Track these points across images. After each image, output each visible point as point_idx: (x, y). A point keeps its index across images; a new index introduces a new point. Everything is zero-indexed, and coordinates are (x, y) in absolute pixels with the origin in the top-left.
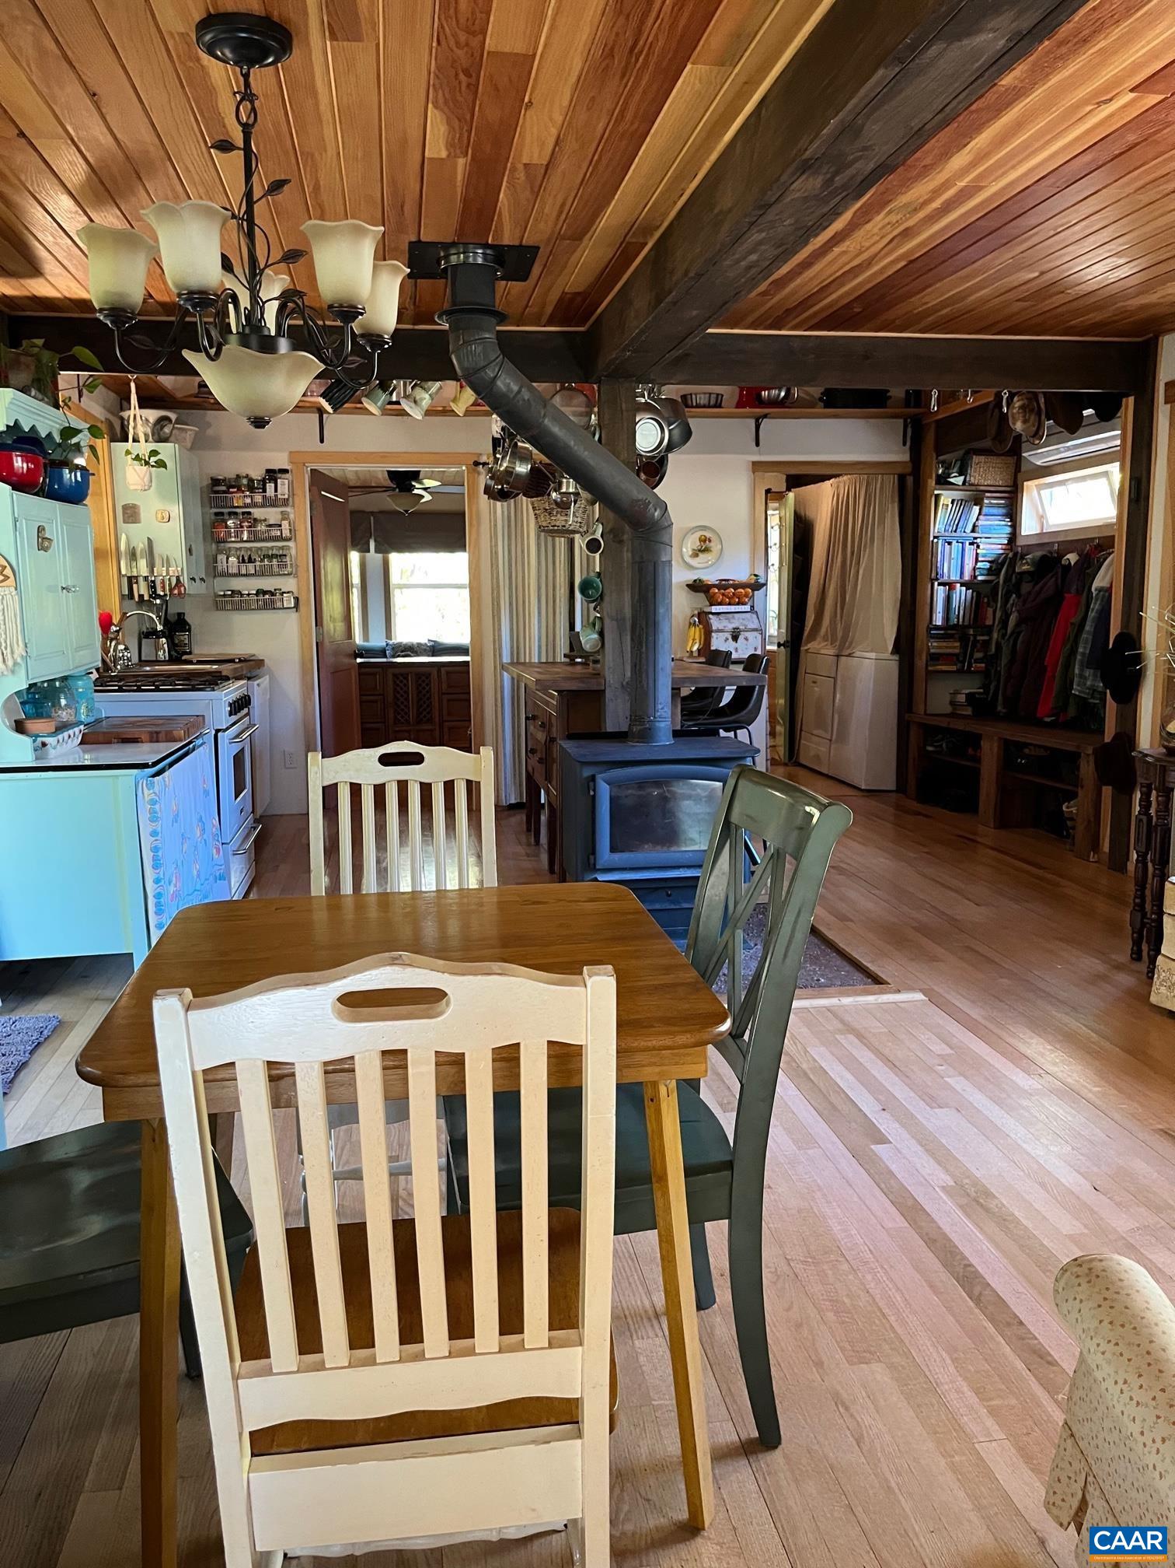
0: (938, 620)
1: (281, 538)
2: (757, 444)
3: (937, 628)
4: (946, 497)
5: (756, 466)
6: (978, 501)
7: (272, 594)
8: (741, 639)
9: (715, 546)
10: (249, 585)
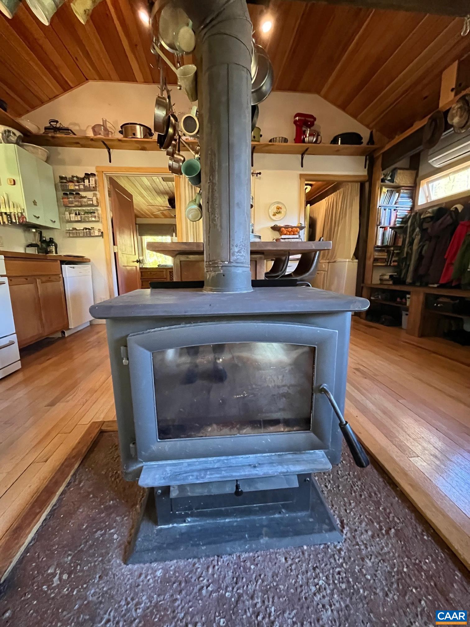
0: (379, 243)
1: (92, 205)
2: (302, 166)
3: (378, 247)
5: (301, 176)
6: (399, 192)
7: (90, 230)
9: (283, 211)
10: (80, 226)
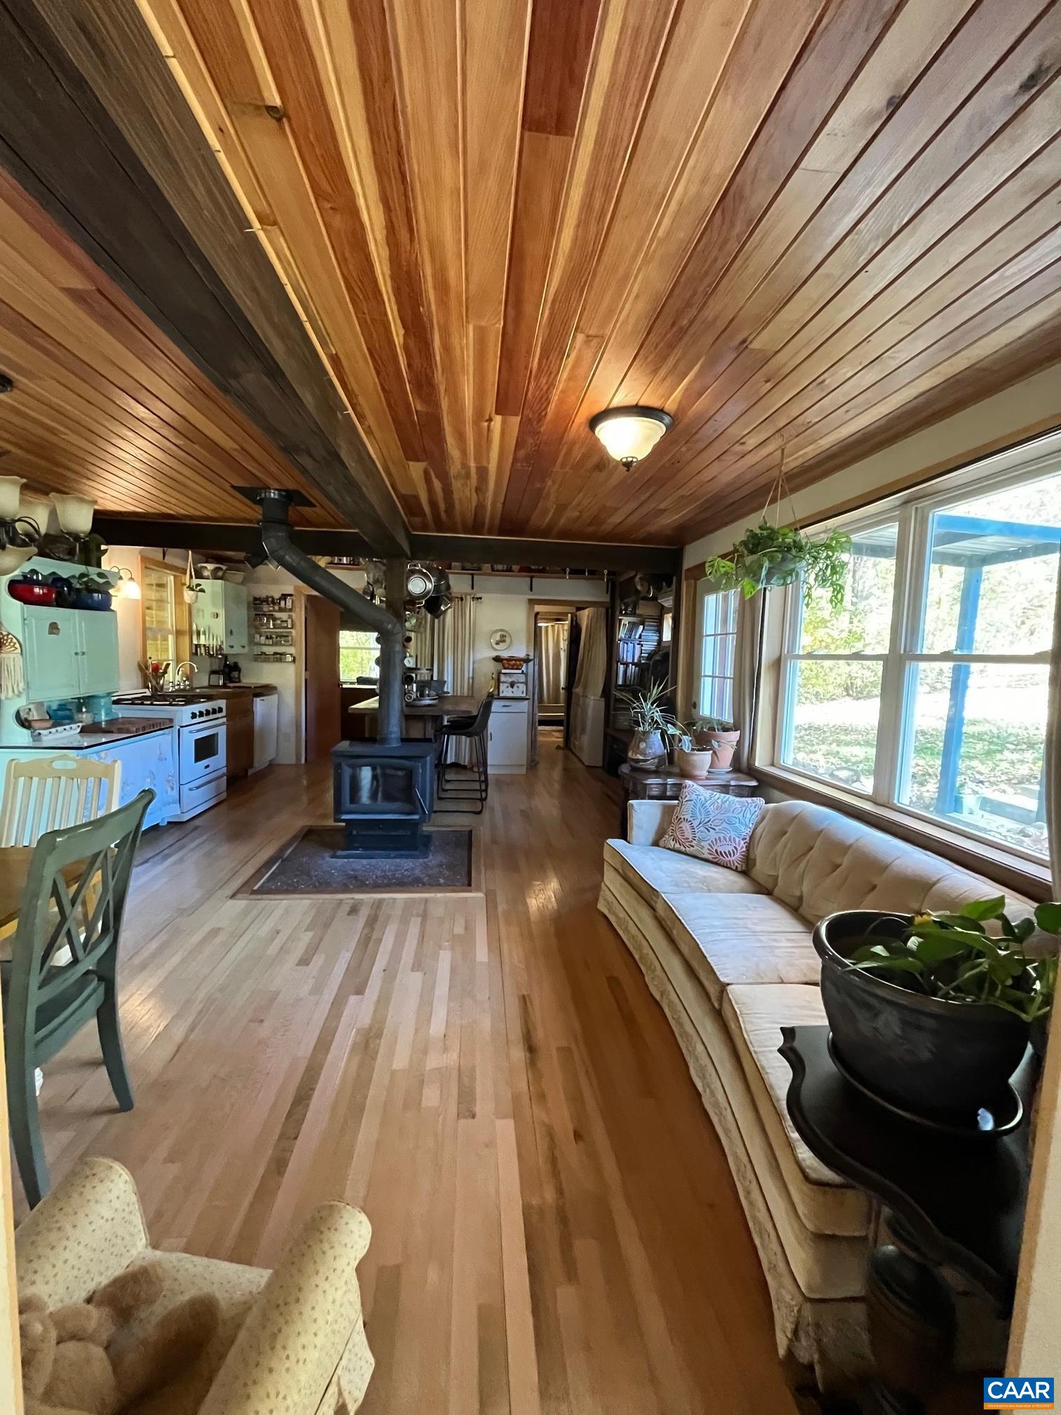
0: (620, 682)
1: (287, 628)
2: (531, 590)
3: (620, 686)
4: (626, 620)
5: (532, 602)
6: (643, 624)
7: (281, 654)
8: (515, 687)
9: (508, 639)
10: (270, 650)
